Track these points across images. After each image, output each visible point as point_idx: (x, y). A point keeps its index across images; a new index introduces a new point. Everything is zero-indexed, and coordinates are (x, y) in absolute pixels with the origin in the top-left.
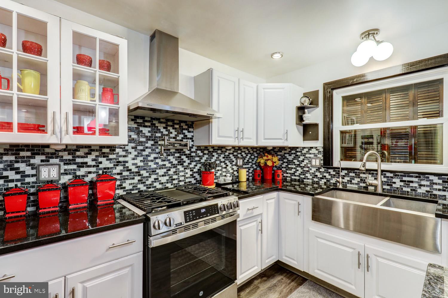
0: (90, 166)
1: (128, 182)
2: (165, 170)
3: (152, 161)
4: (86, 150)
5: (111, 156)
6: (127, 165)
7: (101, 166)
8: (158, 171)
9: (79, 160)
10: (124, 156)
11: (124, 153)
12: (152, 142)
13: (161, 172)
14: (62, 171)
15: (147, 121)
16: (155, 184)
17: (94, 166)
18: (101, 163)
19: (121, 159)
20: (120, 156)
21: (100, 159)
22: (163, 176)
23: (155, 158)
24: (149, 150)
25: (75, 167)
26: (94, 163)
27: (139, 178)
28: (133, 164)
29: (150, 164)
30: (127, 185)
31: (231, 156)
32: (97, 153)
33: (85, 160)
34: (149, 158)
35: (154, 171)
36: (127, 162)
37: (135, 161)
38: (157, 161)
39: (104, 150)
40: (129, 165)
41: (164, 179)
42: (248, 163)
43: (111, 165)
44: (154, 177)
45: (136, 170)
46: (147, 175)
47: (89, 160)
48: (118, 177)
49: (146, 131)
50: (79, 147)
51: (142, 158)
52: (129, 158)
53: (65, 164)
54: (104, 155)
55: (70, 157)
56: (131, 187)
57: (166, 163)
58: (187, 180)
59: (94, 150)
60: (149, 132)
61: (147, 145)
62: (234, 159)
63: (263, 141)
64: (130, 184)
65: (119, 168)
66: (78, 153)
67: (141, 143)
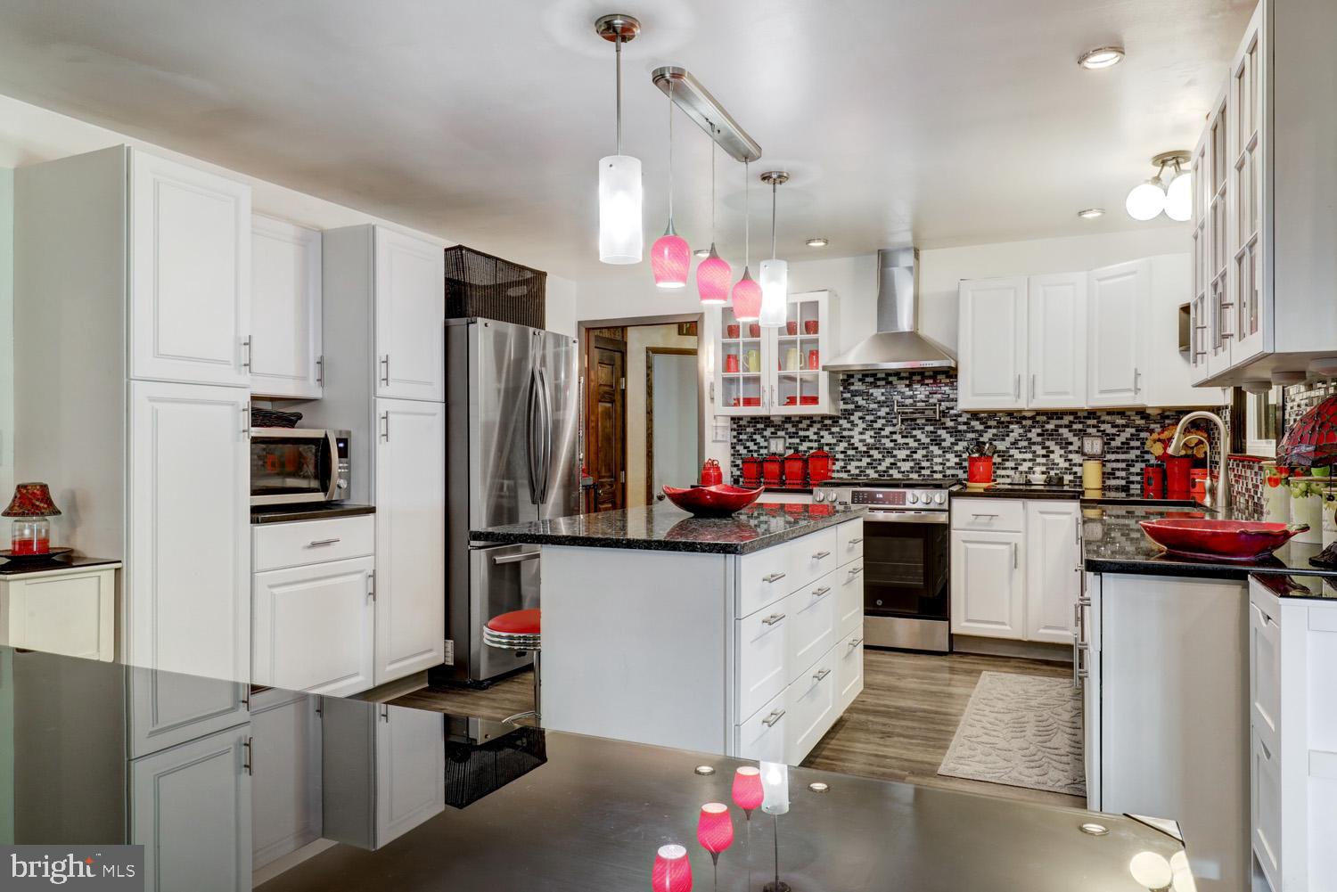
0: (811, 441)
1: (854, 464)
2: (908, 452)
3: (887, 437)
4: (808, 422)
5: (834, 430)
6: (852, 441)
7: (823, 441)
8: (895, 452)
9: (802, 433)
10: (850, 430)
11: (849, 426)
12: (887, 410)
13: (902, 454)
14: (787, 445)
15: (879, 379)
16: (891, 472)
17: (816, 441)
18: (822, 437)
19: (845, 433)
20: (845, 429)
21: (822, 433)
22: (904, 460)
23: (892, 433)
24: (883, 421)
25: (797, 441)
26: (815, 437)
27: (868, 460)
28: (861, 441)
29: (884, 441)
30: (852, 467)
31: (1064, 431)
32: (819, 426)
33: (807, 433)
34: (883, 433)
35: (889, 453)
36: (852, 437)
37: (863, 437)
38: (895, 437)
39: (828, 422)
40: (855, 441)
41: (906, 466)
42: (1125, 448)
43: (834, 441)
44: (889, 460)
45: (865, 449)
46: (880, 456)
47: (811, 433)
48: (841, 456)
49: (877, 393)
50: (803, 418)
51: (872, 433)
52: (855, 433)
53: (790, 437)
54: (826, 427)
55: (793, 430)
56: (857, 471)
57: (910, 441)
58: (949, 472)
59: (815, 422)
60: (883, 394)
61: (879, 414)
62: (1074, 439)
63: (1098, 396)
64: (857, 467)
65: (843, 445)
66: (800, 426)
67: (870, 412)
